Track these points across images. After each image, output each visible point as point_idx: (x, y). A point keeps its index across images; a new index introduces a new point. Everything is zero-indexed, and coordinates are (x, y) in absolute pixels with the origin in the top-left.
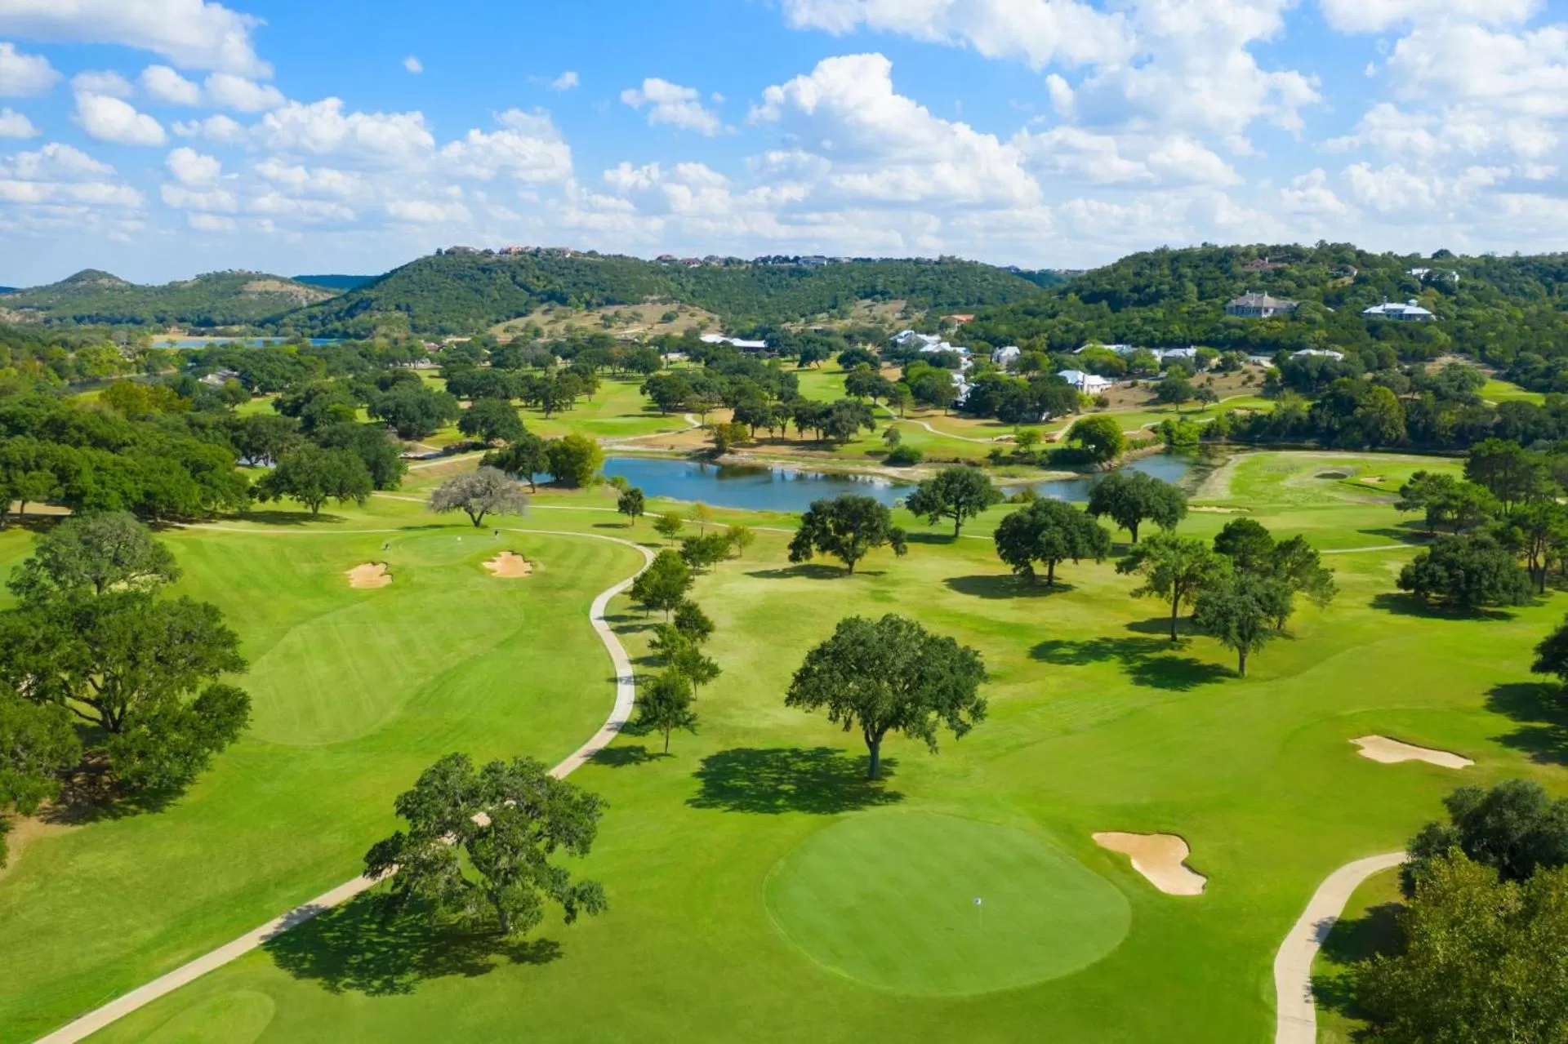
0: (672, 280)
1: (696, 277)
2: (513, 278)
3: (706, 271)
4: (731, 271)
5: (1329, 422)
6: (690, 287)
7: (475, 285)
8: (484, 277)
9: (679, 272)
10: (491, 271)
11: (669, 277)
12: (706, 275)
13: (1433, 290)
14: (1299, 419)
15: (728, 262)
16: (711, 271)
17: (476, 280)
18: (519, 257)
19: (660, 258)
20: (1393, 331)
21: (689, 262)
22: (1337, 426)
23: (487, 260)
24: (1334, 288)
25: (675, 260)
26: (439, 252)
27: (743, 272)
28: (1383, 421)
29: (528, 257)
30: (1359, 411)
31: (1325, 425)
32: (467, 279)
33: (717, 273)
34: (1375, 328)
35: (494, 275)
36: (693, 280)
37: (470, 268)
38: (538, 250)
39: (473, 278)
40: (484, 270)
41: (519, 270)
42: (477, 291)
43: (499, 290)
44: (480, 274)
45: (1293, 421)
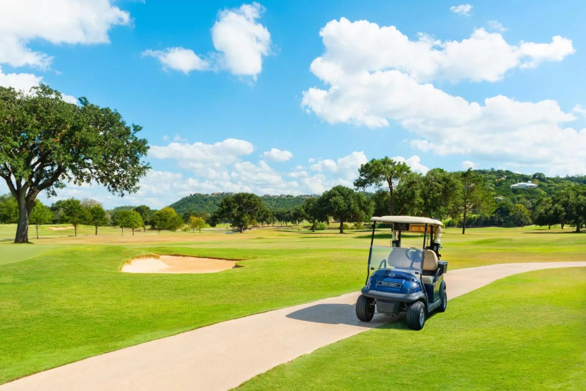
0: (268, 202)
1: (276, 201)
2: (214, 202)
3: (280, 199)
4: (289, 199)
5: (499, 219)
6: (274, 204)
7: (201, 205)
8: (204, 203)
9: (271, 200)
10: (207, 200)
11: (267, 201)
12: (280, 201)
13: (537, 180)
14: (486, 218)
15: (288, 196)
16: (282, 199)
17: (202, 203)
18: (217, 196)
19: (265, 195)
20: (522, 191)
21: (275, 196)
22: (502, 220)
23: (206, 197)
24: (498, 181)
25: (270, 196)
26: (191, 195)
27: (293, 199)
28: (522, 217)
29: (220, 195)
30: (511, 214)
31: (497, 220)
32: (199, 203)
33: (284, 200)
34: (515, 191)
35: (208, 201)
36: (275, 202)
37: (200, 199)
38: (223, 193)
39: (201, 203)
40: (205, 200)
41: (216, 200)
42: (202, 207)
43: (209, 206)
44: (204, 202)
45: (483, 219)
